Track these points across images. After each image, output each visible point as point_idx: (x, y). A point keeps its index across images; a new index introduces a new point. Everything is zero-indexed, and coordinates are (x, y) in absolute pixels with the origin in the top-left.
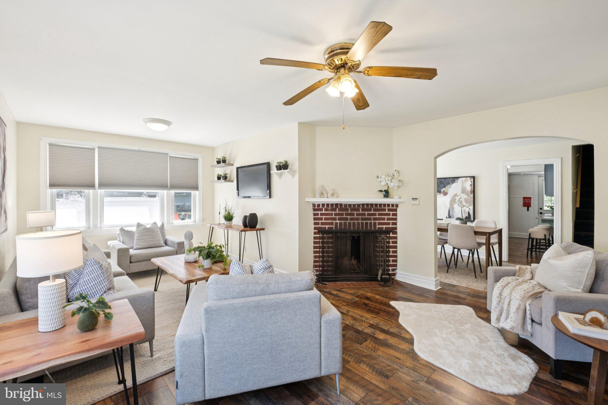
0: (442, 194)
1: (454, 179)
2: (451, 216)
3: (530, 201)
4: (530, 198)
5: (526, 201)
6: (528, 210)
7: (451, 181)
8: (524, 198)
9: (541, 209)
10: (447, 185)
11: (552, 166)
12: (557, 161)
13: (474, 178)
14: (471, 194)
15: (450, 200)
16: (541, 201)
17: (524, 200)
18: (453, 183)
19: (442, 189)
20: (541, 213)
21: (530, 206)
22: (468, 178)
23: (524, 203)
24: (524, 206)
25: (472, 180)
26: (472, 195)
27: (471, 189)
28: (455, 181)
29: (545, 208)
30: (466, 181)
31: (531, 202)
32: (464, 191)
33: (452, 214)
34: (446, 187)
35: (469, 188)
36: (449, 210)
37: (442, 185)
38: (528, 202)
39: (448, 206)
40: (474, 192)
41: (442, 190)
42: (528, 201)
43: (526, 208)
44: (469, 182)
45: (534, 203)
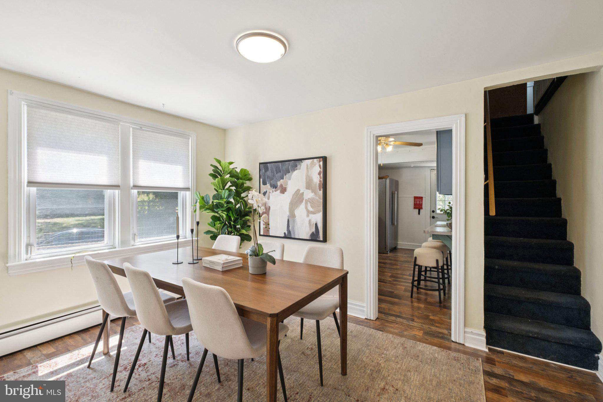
0: (279, 191)
1: (296, 163)
2: (291, 230)
3: (422, 201)
4: (421, 198)
5: (417, 201)
6: (419, 214)
7: (292, 167)
8: (415, 198)
9: (433, 212)
10: (286, 175)
11: (449, 132)
12: (458, 121)
13: (324, 159)
14: (320, 190)
15: (289, 201)
16: (434, 201)
17: (415, 200)
18: (294, 170)
19: (279, 181)
20: (433, 217)
21: (422, 208)
22: (315, 160)
23: (415, 204)
24: (415, 208)
25: (321, 163)
26: (321, 193)
27: (320, 181)
28: (296, 166)
29: (438, 212)
30: (313, 165)
31: (422, 203)
32: (309, 185)
33: (292, 227)
34: (285, 177)
35: (317, 179)
36: (288, 220)
37: (279, 174)
38: (419, 203)
39: (288, 213)
40: (324, 186)
41: (279, 184)
42: (419, 201)
43: (417, 210)
44: (317, 168)
45: (426, 204)
